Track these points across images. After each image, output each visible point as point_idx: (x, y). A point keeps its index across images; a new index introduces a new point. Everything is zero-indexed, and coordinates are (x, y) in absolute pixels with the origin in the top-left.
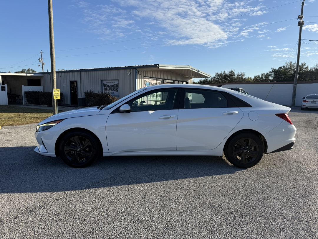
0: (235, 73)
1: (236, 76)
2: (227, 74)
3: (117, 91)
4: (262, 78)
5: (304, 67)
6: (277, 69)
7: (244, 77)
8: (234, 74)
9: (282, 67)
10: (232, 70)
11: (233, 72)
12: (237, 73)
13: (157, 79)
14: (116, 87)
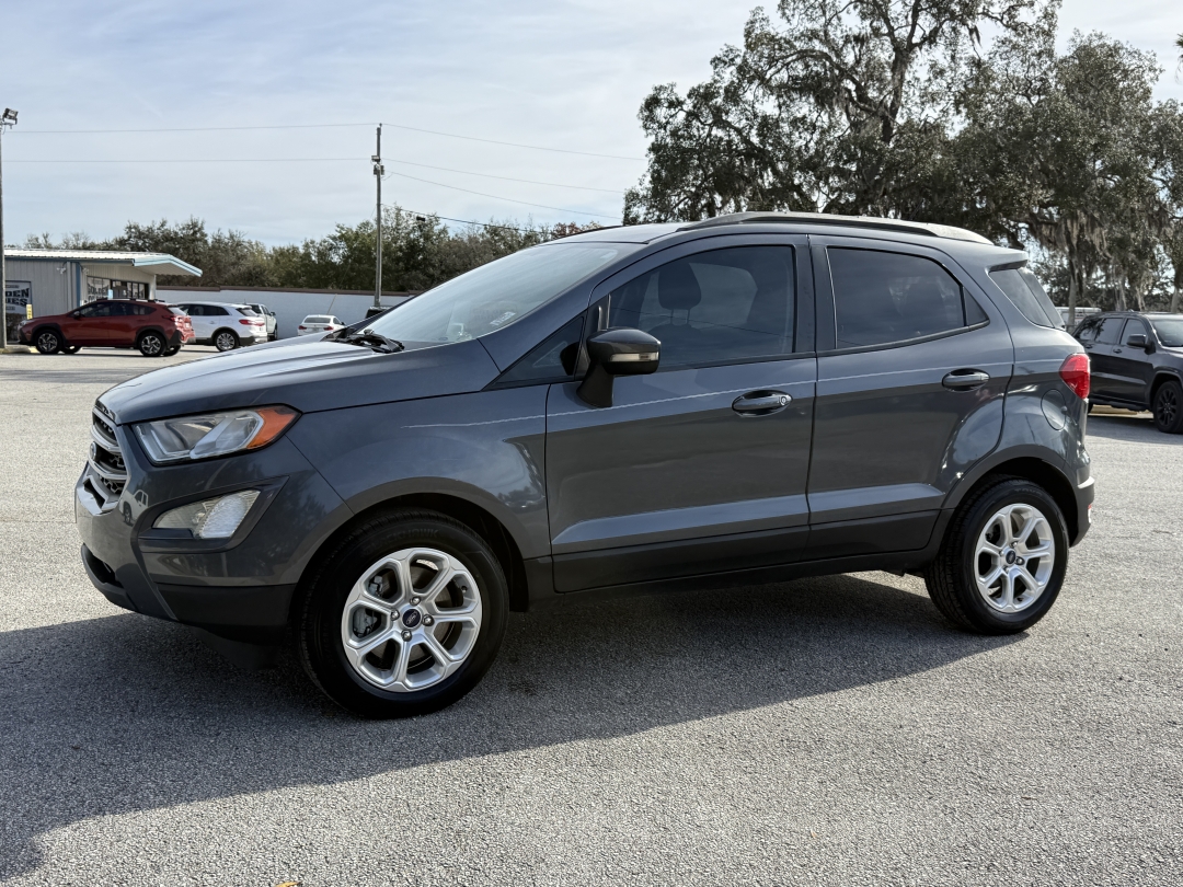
0: (205, 231)
1: (210, 240)
2: (176, 233)
4: (307, 255)
5: (437, 229)
6: (354, 230)
8: (204, 235)
9: (373, 224)
10: (195, 218)
11: (200, 229)
12: (216, 232)
13: (103, 280)
14: (23, 295)
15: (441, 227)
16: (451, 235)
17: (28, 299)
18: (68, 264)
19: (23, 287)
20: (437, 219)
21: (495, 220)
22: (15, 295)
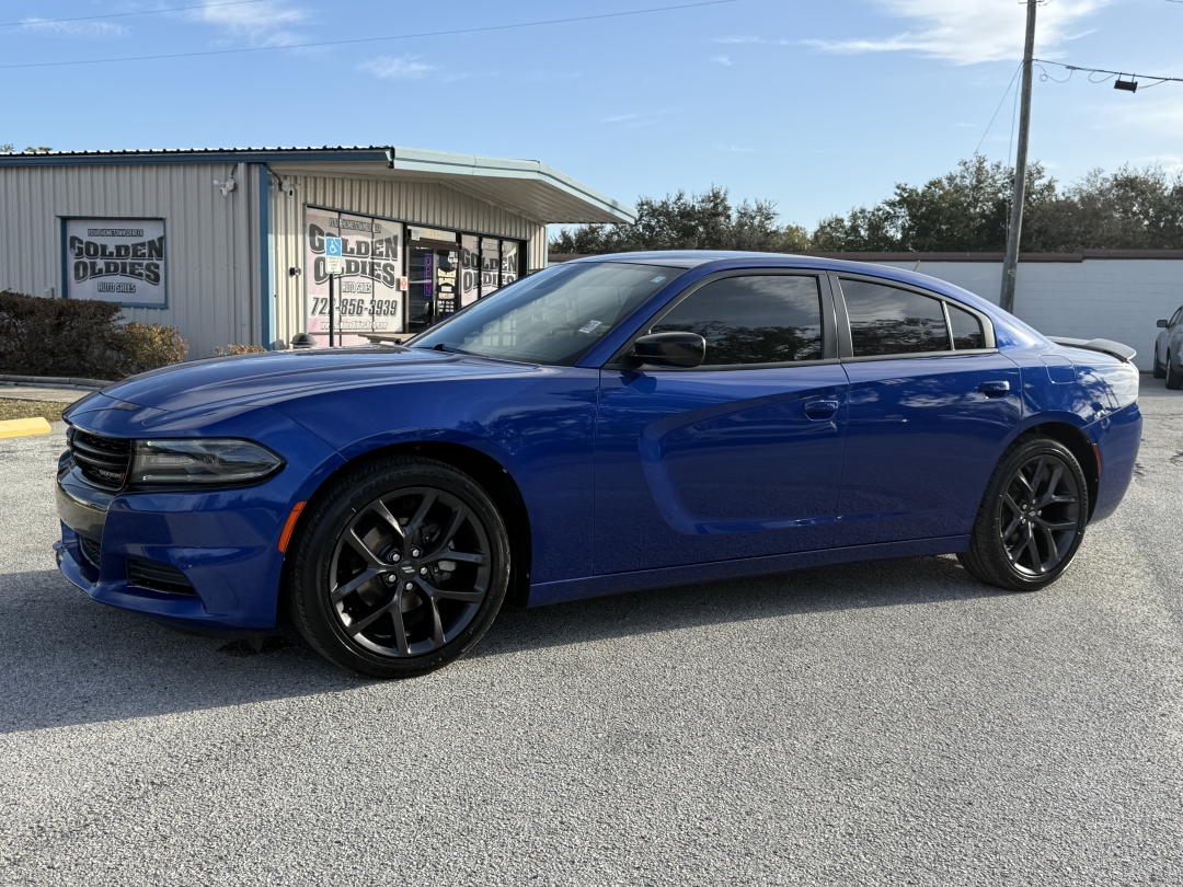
0: (728, 203)
1: (734, 216)
2: (694, 206)
3: (156, 279)
4: (854, 229)
5: (1039, 184)
6: (920, 191)
7: (772, 226)
8: (727, 208)
9: (945, 182)
10: (717, 187)
11: (722, 201)
12: (742, 204)
13: (376, 221)
14: (151, 255)
15: (1044, 181)
16: (1061, 191)
17: (161, 263)
18: (242, 167)
19: (151, 233)
20: (1039, 172)
21: (1130, 169)
22: (135, 255)
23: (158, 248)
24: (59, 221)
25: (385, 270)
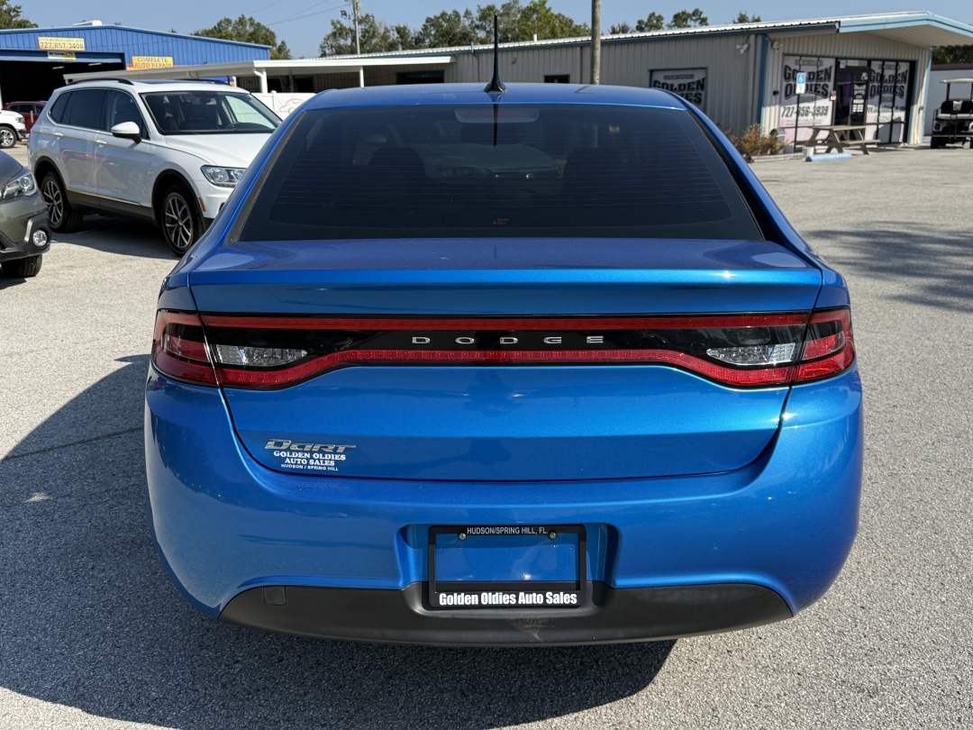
3: (700, 102)
13: (821, 59)
14: (697, 89)
17: (703, 93)
18: (752, 37)
19: (698, 76)
22: (689, 89)
23: (701, 84)
24: (649, 73)
25: (823, 88)
